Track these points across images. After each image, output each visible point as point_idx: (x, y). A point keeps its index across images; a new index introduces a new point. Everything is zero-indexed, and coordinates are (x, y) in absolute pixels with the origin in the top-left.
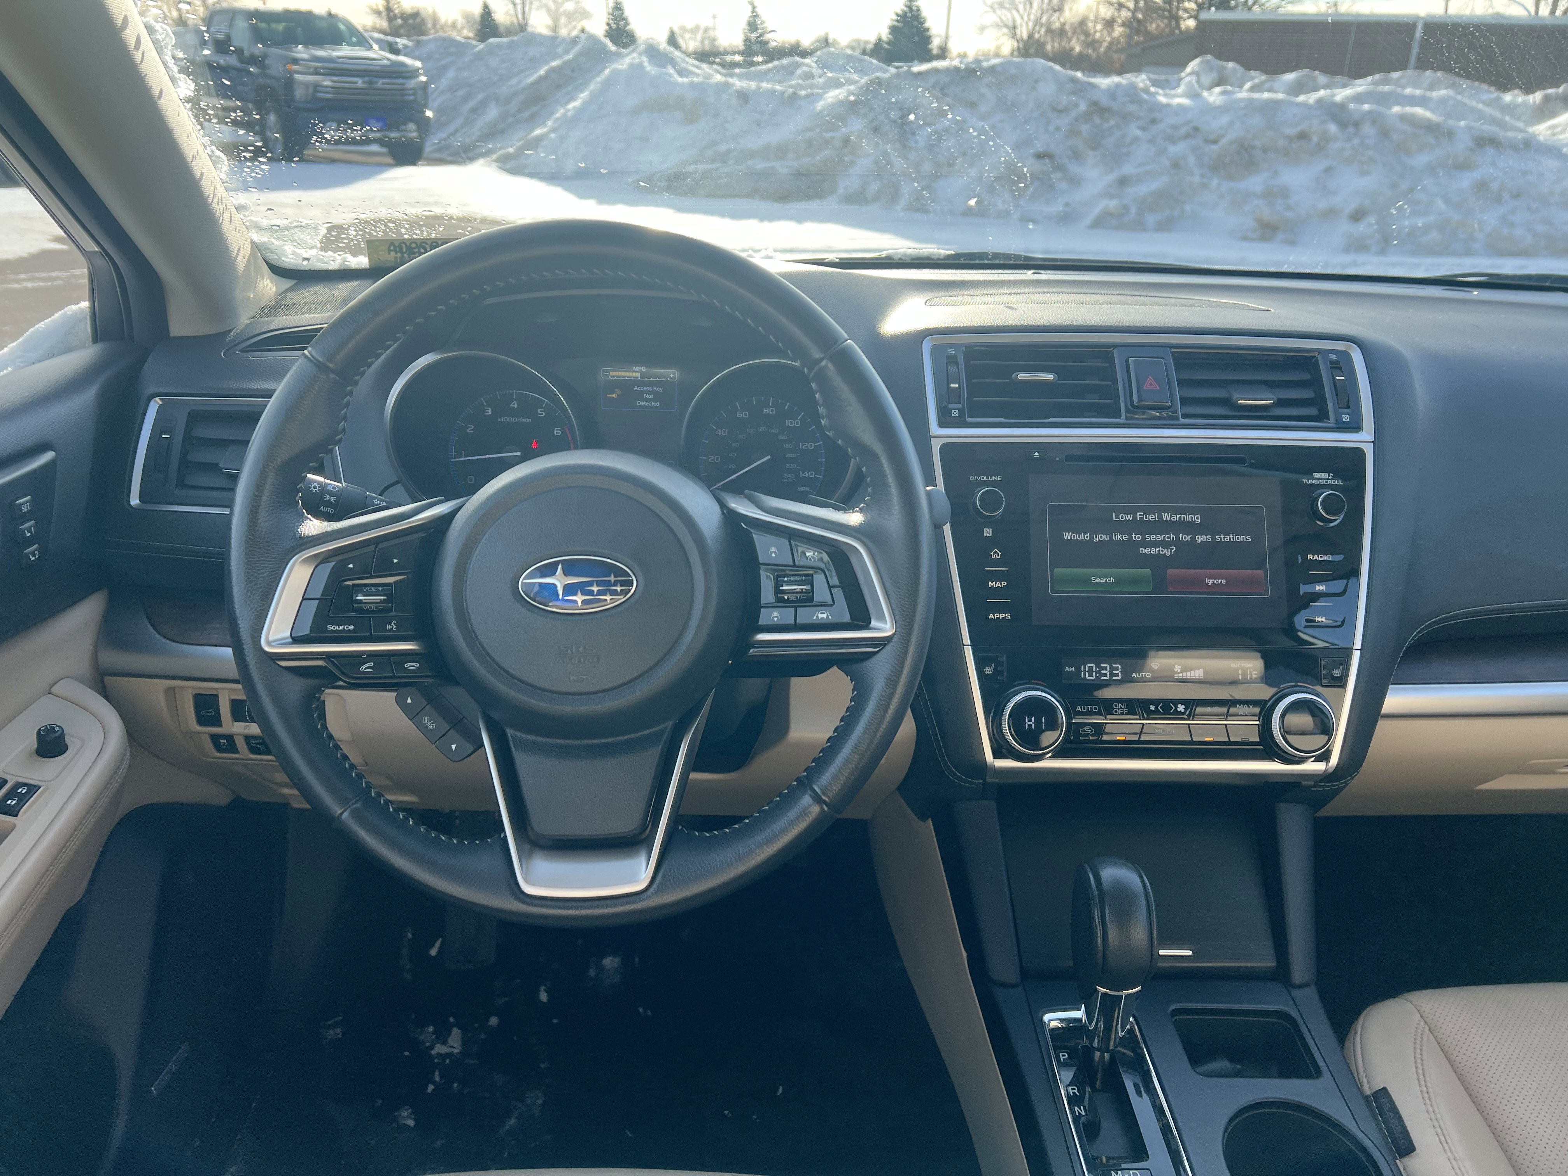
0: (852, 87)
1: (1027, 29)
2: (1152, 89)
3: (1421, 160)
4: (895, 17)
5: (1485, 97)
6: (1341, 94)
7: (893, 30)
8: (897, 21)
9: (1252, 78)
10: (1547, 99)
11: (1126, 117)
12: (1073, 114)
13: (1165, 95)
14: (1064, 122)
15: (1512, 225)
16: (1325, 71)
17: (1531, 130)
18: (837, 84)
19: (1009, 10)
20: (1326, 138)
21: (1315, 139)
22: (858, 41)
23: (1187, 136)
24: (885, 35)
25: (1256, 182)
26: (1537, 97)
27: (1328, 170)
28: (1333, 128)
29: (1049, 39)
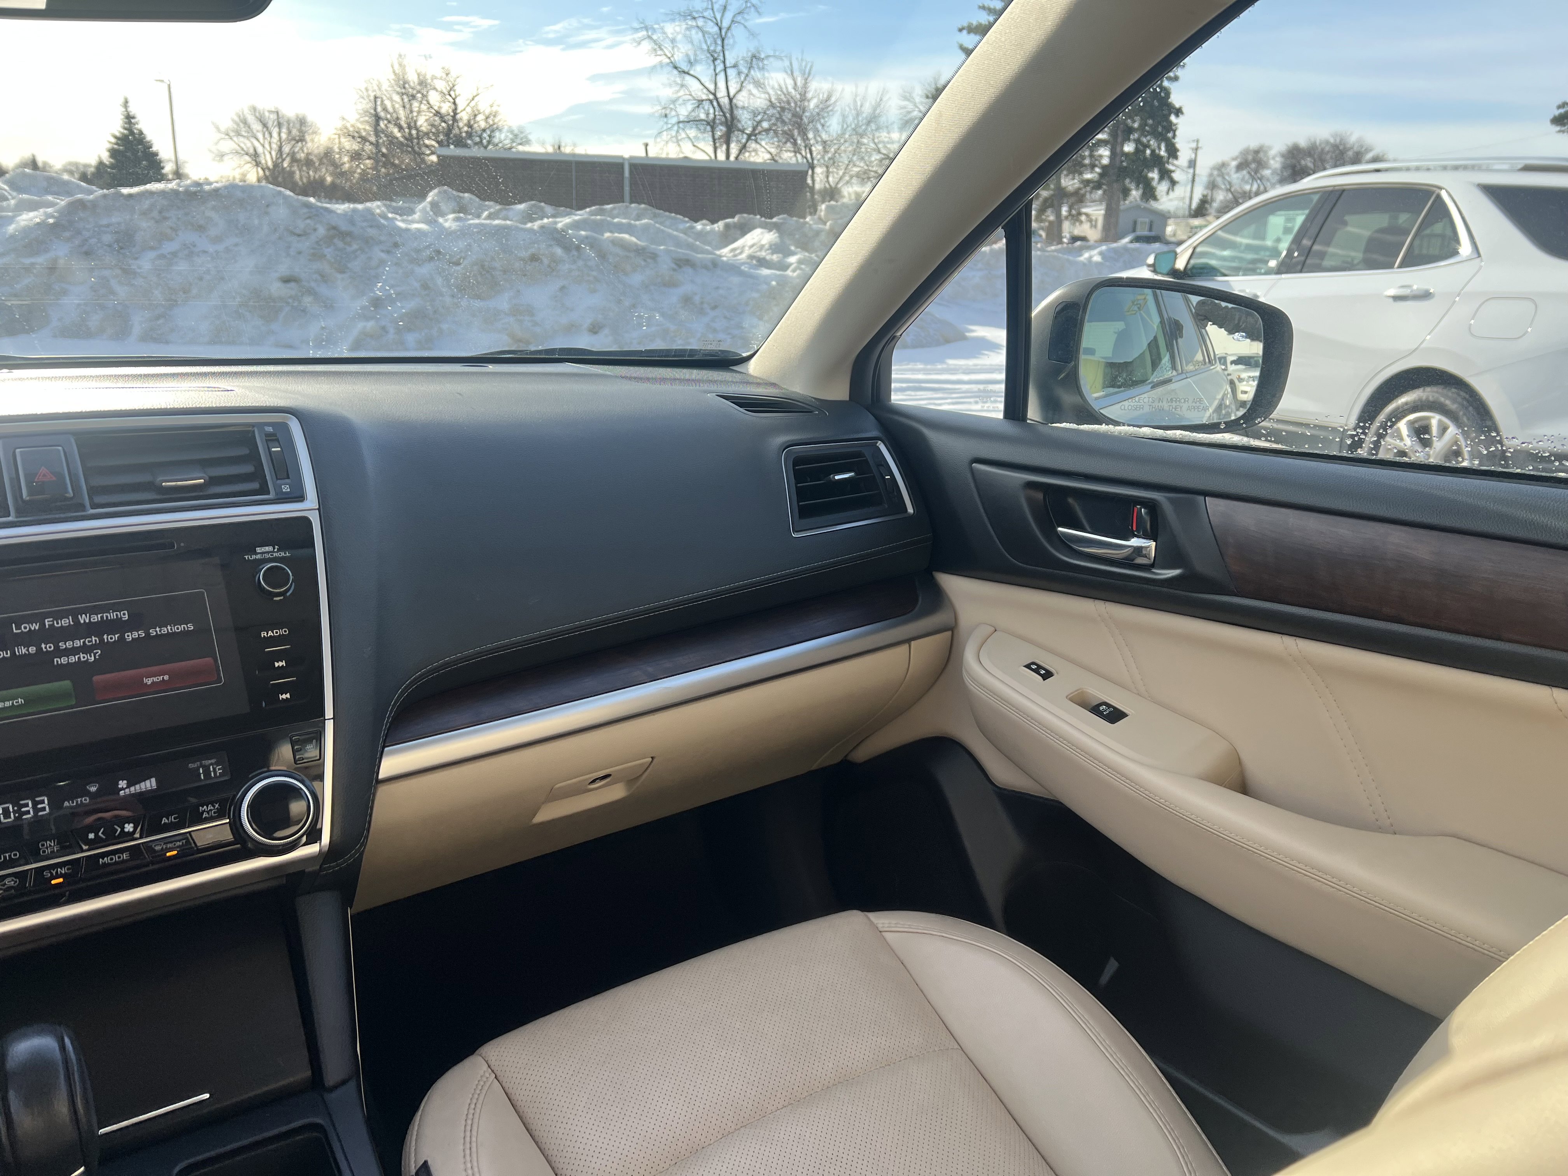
0: (50, 210)
1: (272, 158)
2: (390, 215)
3: (637, 279)
4: (113, 140)
5: (681, 226)
6: (563, 222)
7: (113, 153)
8: (117, 144)
9: (489, 207)
10: (727, 226)
11: (368, 242)
12: (313, 238)
13: (403, 221)
14: (305, 245)
15: (715, 331)
16: (548, 202)
17: (718, 252)
18: (33, 206)
19: (248, 138)
20: (555, 261)
21: (546, 261)
22: (76, 165)
23: (431, 259)
24: (106, 158)
25: (503, 302)
26: (720, 226)
27: (563, 288)
28: (559, 251)
29: (295, 168)
